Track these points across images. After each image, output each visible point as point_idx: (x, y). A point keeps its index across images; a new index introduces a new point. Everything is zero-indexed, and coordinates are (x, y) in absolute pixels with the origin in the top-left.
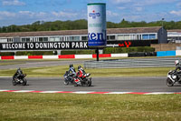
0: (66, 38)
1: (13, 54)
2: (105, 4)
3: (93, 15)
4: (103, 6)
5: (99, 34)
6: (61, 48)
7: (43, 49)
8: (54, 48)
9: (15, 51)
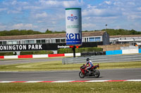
2: (80, 9)
3: (71, 18)
6: (19, 50)
7: (3, 50)
8: (13, 50)
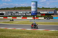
0: (24, 12)
1: (7, 17)
2: (37, 2)
4: (36, 2)
5: (35, 11)
6: (23, 15)
7: (17, 15)
9: (8, 16)
